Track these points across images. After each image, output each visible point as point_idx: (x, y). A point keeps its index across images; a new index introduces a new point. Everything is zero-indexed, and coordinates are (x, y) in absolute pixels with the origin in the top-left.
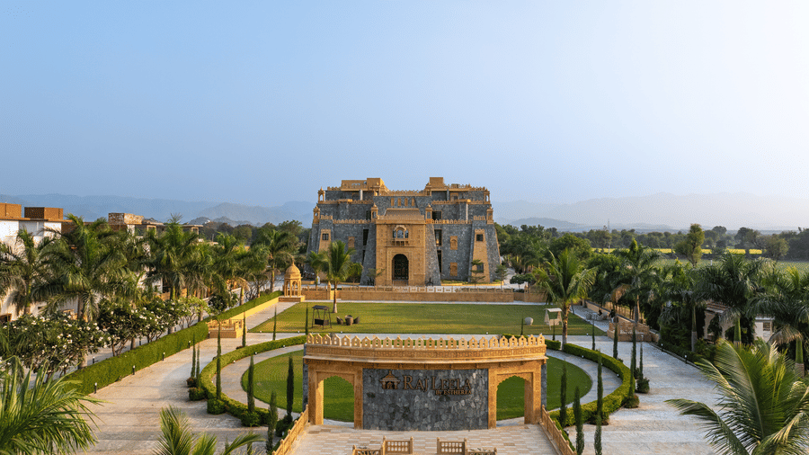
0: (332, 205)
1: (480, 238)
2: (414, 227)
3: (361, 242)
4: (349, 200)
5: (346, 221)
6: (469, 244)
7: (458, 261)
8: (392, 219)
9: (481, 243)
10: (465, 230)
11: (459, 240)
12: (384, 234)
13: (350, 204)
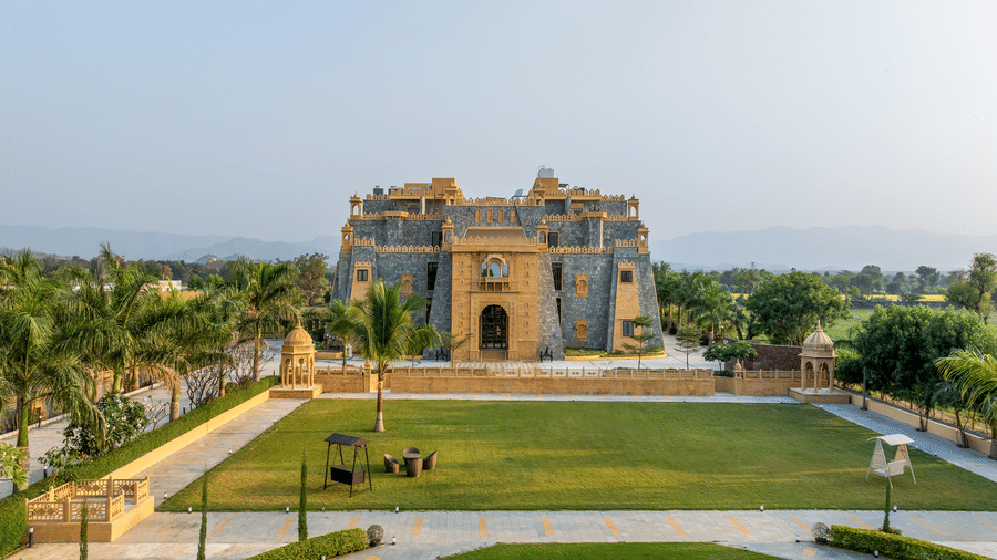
0: (375, 222)
1: (627, 277)
2: (520, 258)
3: (423, 284)
4: (404, 214)
5: (399, 248)
6: (608, 286)
7: (589, 317)
8: (479, 243)
9: (628, 285)
10: (601, 263)
11: (592, 281)
12: (466, 269)
13: (405, 220)
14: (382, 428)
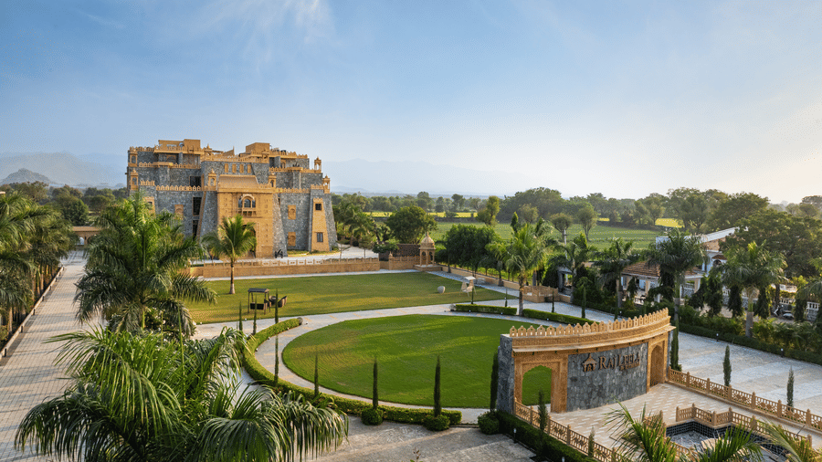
0: (149, 169)
1: (318, 207)
2: (262, 196)
3: (190, 211)
4: (171, 164)
5: (168, 188)
6: (307, 212)
7: (296, 231)
8: (238, 187)
9: (319, 212)
10: (303, 199)
11: (298, 209)
12: (229, 203)
13: (171, 168)
14: (234, 292)
